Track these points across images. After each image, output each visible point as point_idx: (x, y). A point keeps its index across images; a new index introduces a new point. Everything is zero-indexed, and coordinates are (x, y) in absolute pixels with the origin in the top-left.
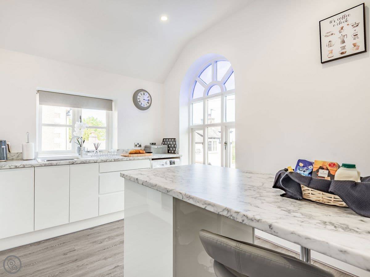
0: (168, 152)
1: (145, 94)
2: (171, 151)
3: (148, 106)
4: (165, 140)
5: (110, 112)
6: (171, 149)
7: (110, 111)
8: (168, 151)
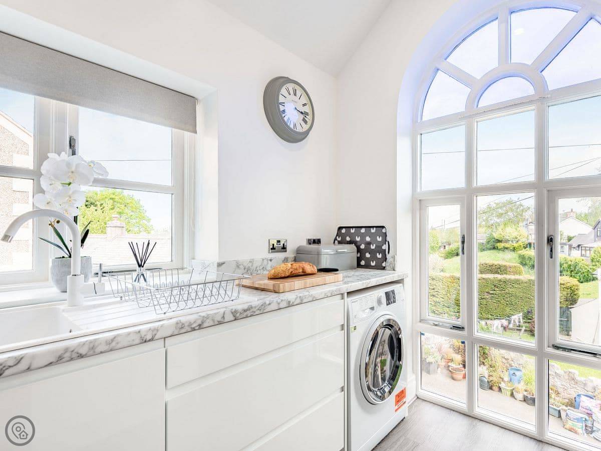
0: (359, 266)
1: (298, 93)
2: (368, 261)
3: (304, 130)
4: (343, 231)
5: (187, 135)
6: (368, 255)
7: (188, 130)
8: (359, 260)
